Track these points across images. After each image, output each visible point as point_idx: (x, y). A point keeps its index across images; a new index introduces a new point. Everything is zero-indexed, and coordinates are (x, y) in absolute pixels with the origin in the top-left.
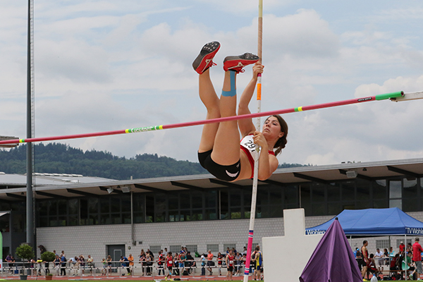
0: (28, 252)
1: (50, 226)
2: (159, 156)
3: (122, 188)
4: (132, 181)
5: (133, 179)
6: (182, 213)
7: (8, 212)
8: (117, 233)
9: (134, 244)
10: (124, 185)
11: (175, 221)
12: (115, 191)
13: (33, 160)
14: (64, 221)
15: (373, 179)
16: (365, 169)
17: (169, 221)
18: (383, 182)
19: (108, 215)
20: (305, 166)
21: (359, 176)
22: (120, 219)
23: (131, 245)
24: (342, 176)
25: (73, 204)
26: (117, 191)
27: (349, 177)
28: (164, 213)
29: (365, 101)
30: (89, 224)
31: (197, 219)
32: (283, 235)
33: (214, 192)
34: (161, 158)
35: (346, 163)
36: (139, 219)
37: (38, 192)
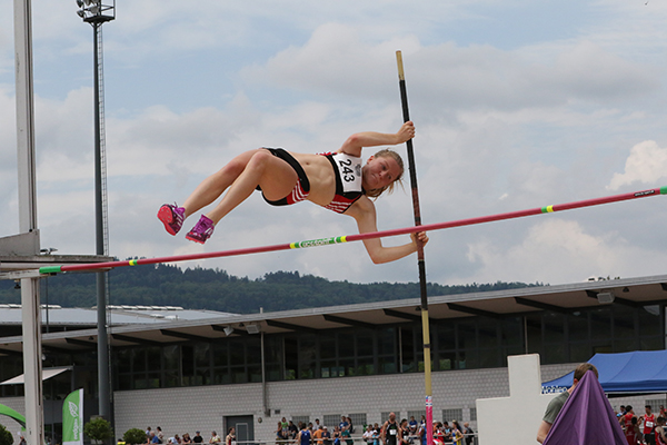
0: (103, 429)
1: (134, 388)
2: (301, 276)
3: (247, 327)
4: (262, 316)
5: (264, 312)
6: (341, 363)
7: (70, 368)
8: (242, 398)
9: (268, 413)
10: (251, 323)
11: (330, 377)
12: (236, 331)
13: (107, 285)
14: (157, 380)
15: (638, 305)
16: (626, 289)
17: (321, 377)
18: (655, 310)
19: (225, 371)
20: (532, 286)
21: (617, 300)
22: (244, 375)
23: (262, 415)
24: (591, 301)
25: (170, 354)
26: (240, 330)
27: (602, 302)
28: (313, 365)
29: (644, 195)
30: (197, 385)
31: (365, 373)
32: (509, 395)
33: (391, 330)
34: (305, 277)
35: (597, 280)
36: (274, 375)
37: (115, 336)
